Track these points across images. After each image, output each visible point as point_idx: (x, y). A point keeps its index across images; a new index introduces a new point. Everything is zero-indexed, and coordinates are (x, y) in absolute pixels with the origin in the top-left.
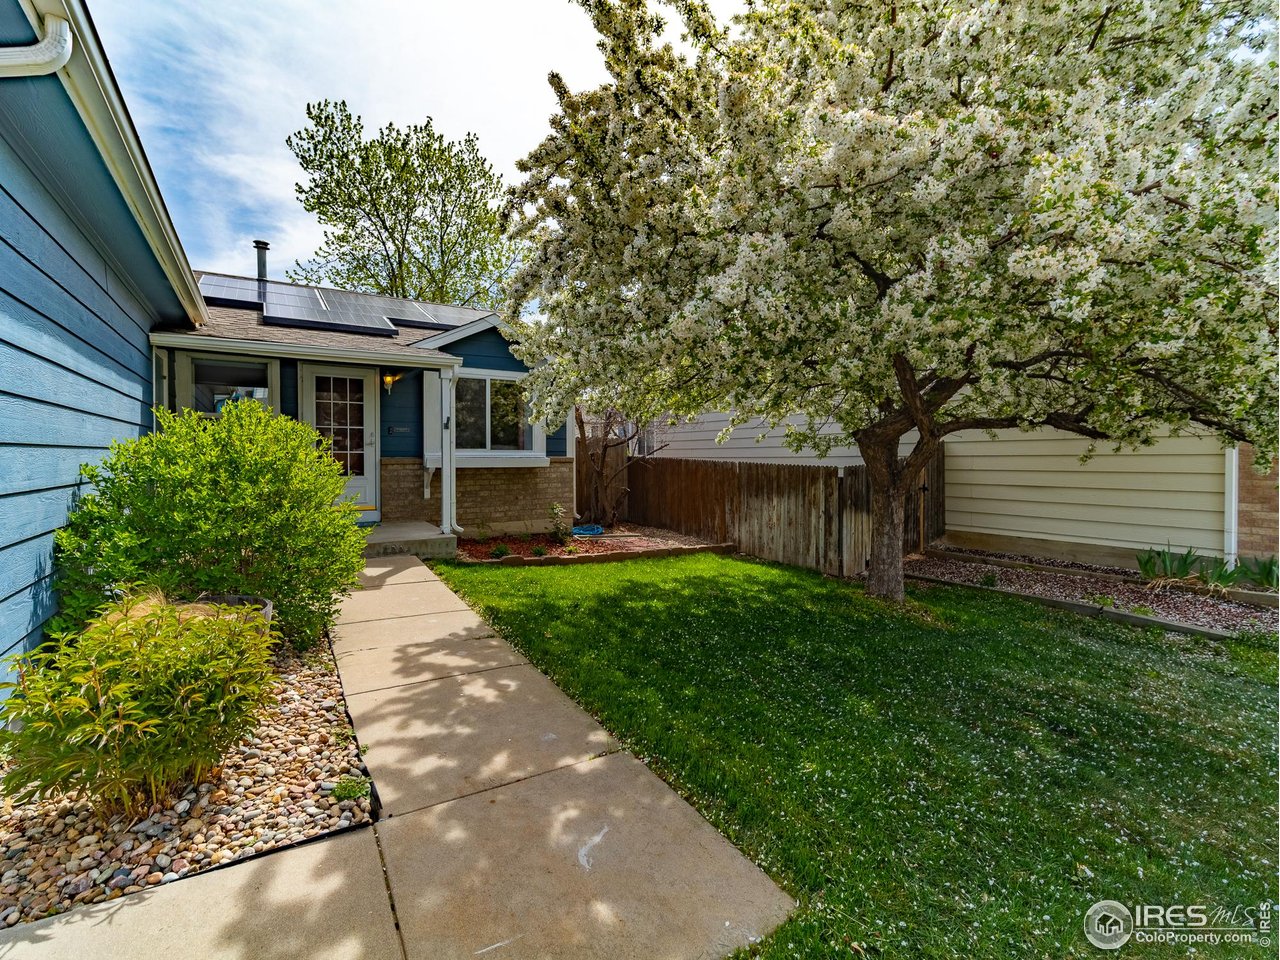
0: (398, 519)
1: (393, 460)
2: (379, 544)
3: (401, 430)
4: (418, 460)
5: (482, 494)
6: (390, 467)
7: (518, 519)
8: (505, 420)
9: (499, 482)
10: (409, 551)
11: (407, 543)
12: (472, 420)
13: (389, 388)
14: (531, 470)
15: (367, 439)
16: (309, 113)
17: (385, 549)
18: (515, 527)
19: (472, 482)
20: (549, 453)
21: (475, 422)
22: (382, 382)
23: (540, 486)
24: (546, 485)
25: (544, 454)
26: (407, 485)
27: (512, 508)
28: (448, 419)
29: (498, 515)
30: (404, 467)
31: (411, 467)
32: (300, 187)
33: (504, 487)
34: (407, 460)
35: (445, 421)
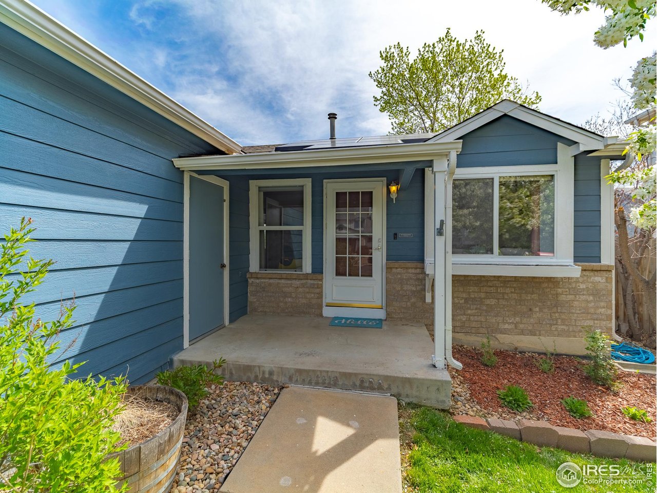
0: (401, 319)
1: (397, 265)
2: (356, 375)
3: (405, 235)
4: (419, 265)
5: (488, 302)
6: (394, 270)
7: (532, 333)
8: (511, 222)
9: (508, 290)
10: (389, 389)
11: (387, 378)
12: (478, 224)
13: (394, 196)
14: (550, 280)
15: (375, 244)
16: (381, 56)
17: (362, 381)
18: (528, 342)
19: (476, 289)
20: (577, 259)
21: (481, 225)
22: (389, 192)
23: (563, 298)
24: (571, 297)
25: (571, 261)
26: (409, 288)
27: (525, 320)
28: (442, 222)
29: (506, 326)
30: (407, 271)
31: (413, 271)
32: (376, 98)
33: (515, 296)
34: (409, 265)
35: (438, 226)
